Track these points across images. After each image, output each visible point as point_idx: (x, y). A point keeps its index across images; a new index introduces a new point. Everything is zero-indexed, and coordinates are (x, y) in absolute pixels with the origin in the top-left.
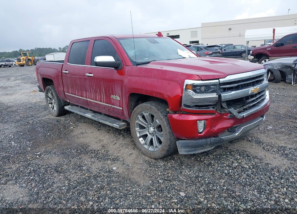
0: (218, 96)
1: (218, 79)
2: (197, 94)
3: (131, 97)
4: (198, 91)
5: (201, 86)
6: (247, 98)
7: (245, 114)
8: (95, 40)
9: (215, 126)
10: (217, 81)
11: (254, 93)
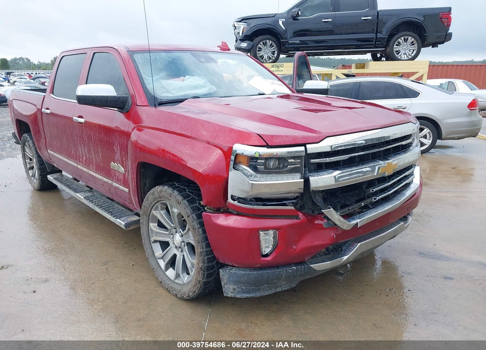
0: (303, 180)
1: (304, 145)
2: (259, 175)
3: (143, 170)
4: (261, 168)
5: (268, 159)
6: (371, 183)
7: (359, 221)
8: (94, 53)
9: (296, 242)
10: (302, 148)
11: (387, 174)
